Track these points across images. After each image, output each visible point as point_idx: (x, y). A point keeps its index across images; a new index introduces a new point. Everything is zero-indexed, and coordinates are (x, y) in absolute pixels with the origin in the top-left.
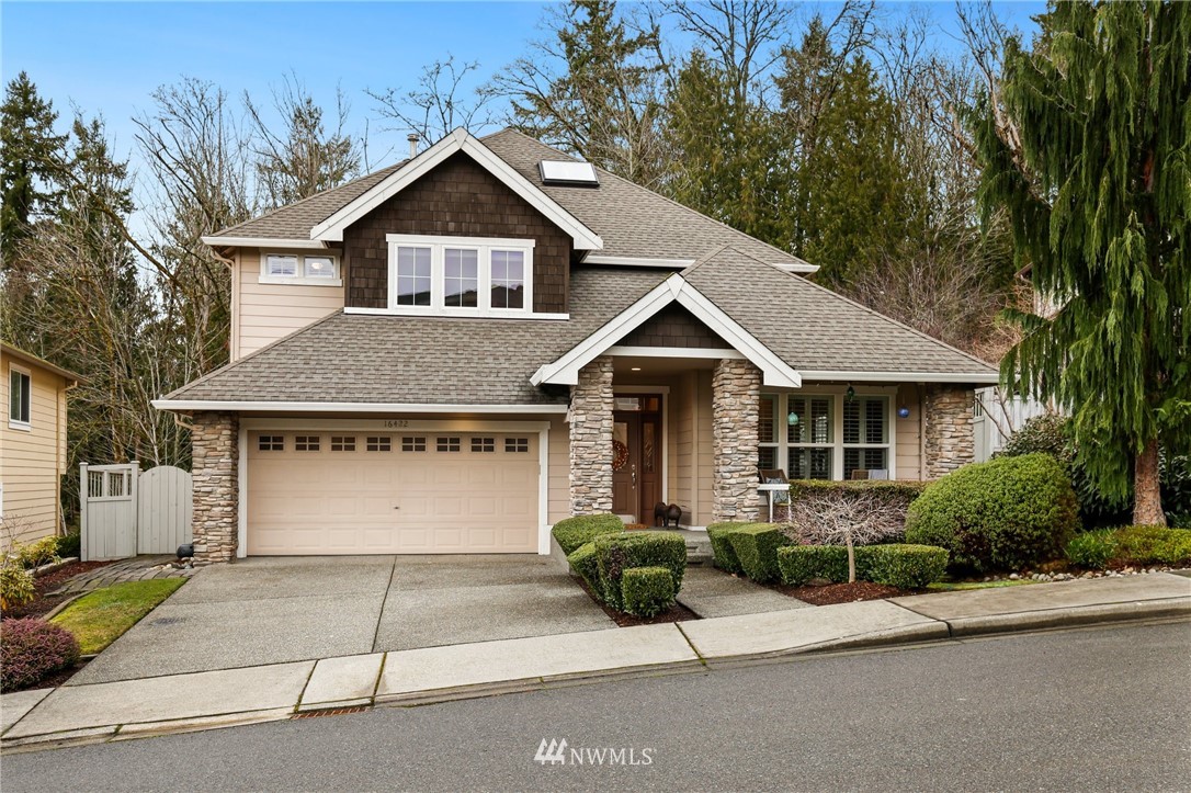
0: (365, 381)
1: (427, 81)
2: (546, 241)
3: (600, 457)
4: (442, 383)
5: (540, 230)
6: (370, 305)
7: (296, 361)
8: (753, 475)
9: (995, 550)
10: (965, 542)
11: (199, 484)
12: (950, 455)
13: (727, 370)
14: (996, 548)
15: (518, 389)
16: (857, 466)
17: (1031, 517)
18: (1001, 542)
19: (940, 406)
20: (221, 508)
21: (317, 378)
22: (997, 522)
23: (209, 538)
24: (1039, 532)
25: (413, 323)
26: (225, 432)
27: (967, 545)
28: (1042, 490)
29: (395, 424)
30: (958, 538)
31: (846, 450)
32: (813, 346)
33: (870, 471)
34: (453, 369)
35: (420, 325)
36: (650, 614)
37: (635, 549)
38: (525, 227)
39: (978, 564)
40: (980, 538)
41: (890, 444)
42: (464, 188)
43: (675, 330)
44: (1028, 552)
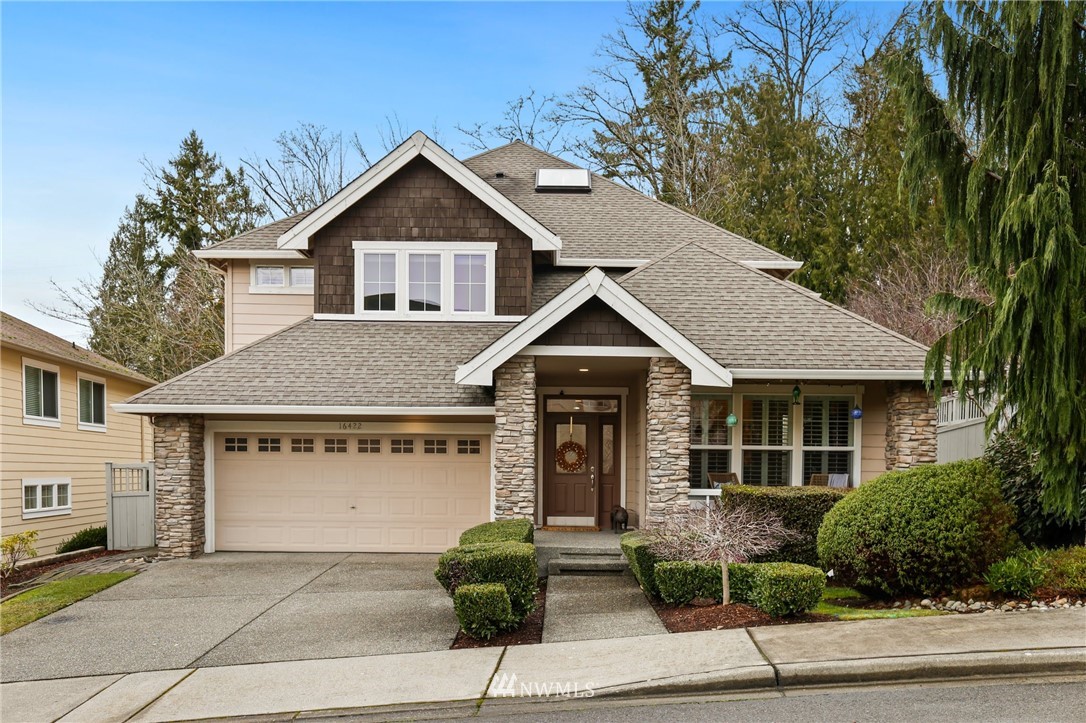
0: (314, 384)
1: (511, 115)
2: (508, 244)
3: (521, 460)
4: (389, 386)
5: (502, 233)
6: (338, 311)
7: (255, 366)
8: (684, 479)
9: (901, 573)
10: (868, 561)
11: (162, 483)
12: (909, 459)
13: (656, 369)
14: (902, 570)
15: (461, 391)
16: (819, 470)
17: (941, 536)
18: (908, 564)
19: (898, 406)
20: (181, 506)
21: (270, 382)
22: (903, 540)
23: (171, 534)
24: (952, 553)
25: (377, 328)
26: (184, 434)
27: (871, 565)
28: (958, 504)
29: (350, 426)
30: (861, 557)
31: (807, 454)
32: (756, 343)
33: (830, 476)
34: (402, 372)
35: (383, 330)
36: (486, 636)
37: (475, 564)
38: (487, 230)
39: (884, 586)
40: (884, 558)
41: (856, 447)
42: (427, 193)
43: (600, 328)
44: (941, 575)
